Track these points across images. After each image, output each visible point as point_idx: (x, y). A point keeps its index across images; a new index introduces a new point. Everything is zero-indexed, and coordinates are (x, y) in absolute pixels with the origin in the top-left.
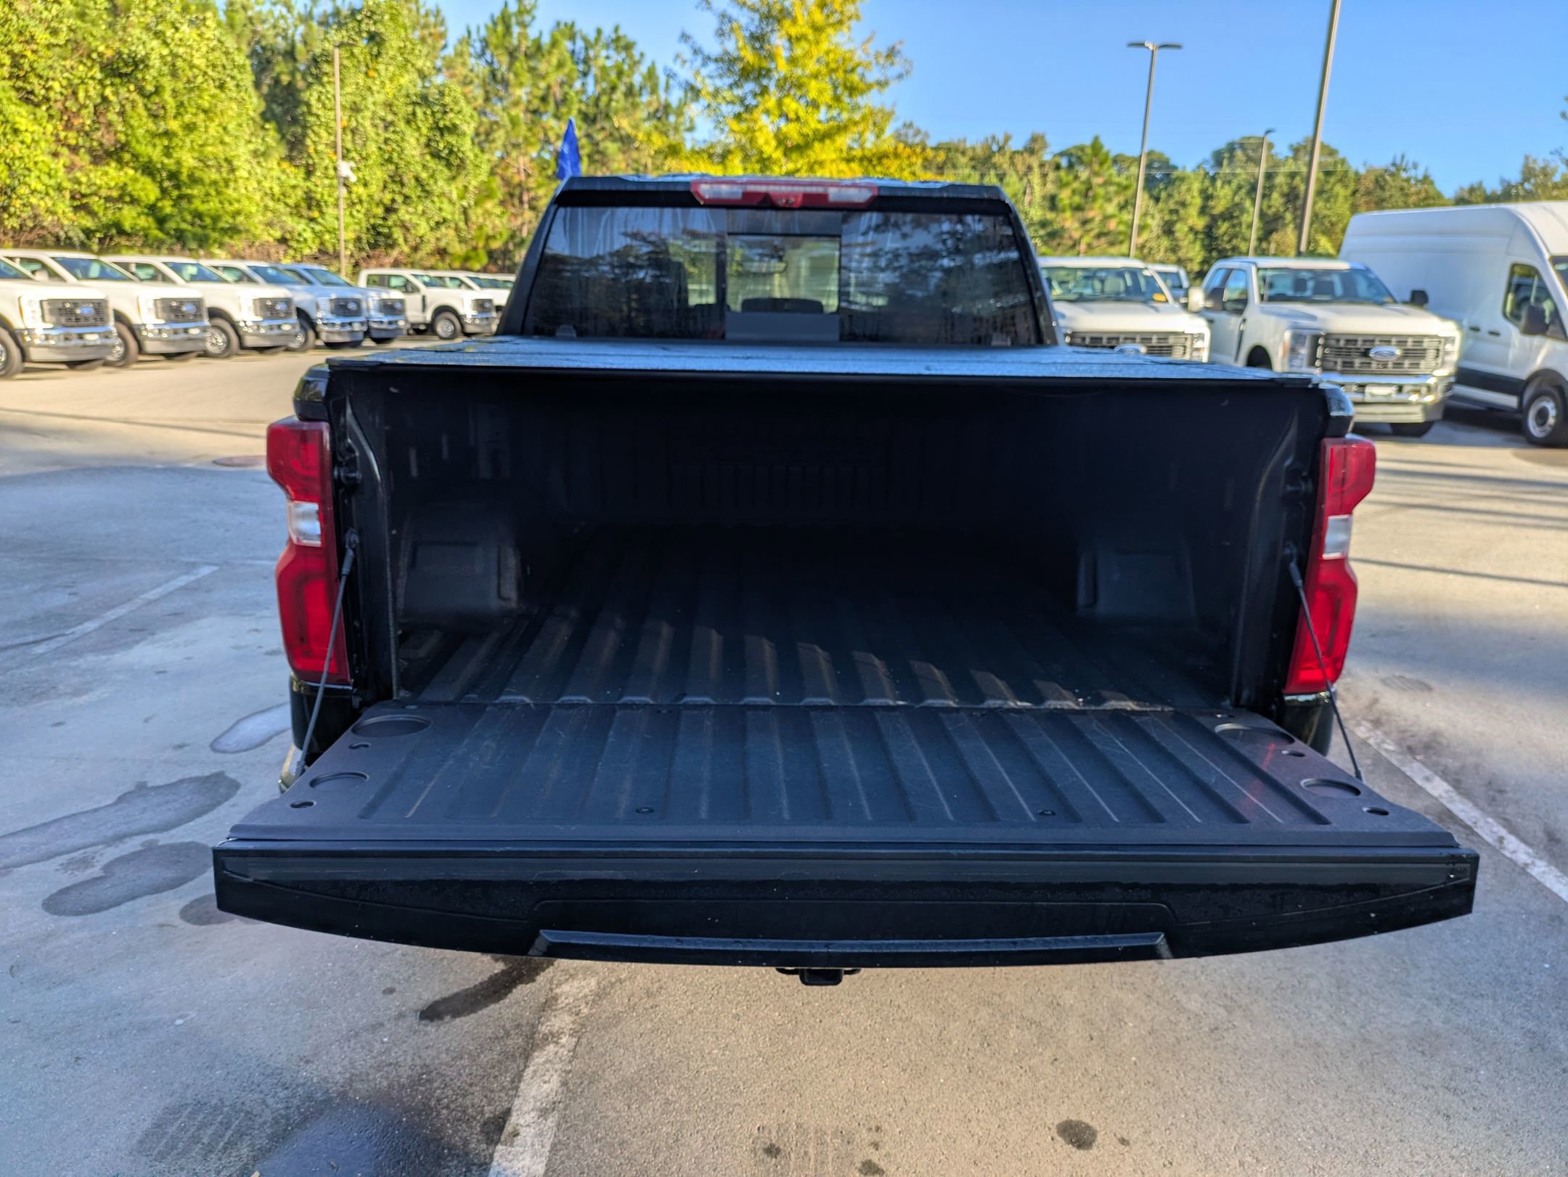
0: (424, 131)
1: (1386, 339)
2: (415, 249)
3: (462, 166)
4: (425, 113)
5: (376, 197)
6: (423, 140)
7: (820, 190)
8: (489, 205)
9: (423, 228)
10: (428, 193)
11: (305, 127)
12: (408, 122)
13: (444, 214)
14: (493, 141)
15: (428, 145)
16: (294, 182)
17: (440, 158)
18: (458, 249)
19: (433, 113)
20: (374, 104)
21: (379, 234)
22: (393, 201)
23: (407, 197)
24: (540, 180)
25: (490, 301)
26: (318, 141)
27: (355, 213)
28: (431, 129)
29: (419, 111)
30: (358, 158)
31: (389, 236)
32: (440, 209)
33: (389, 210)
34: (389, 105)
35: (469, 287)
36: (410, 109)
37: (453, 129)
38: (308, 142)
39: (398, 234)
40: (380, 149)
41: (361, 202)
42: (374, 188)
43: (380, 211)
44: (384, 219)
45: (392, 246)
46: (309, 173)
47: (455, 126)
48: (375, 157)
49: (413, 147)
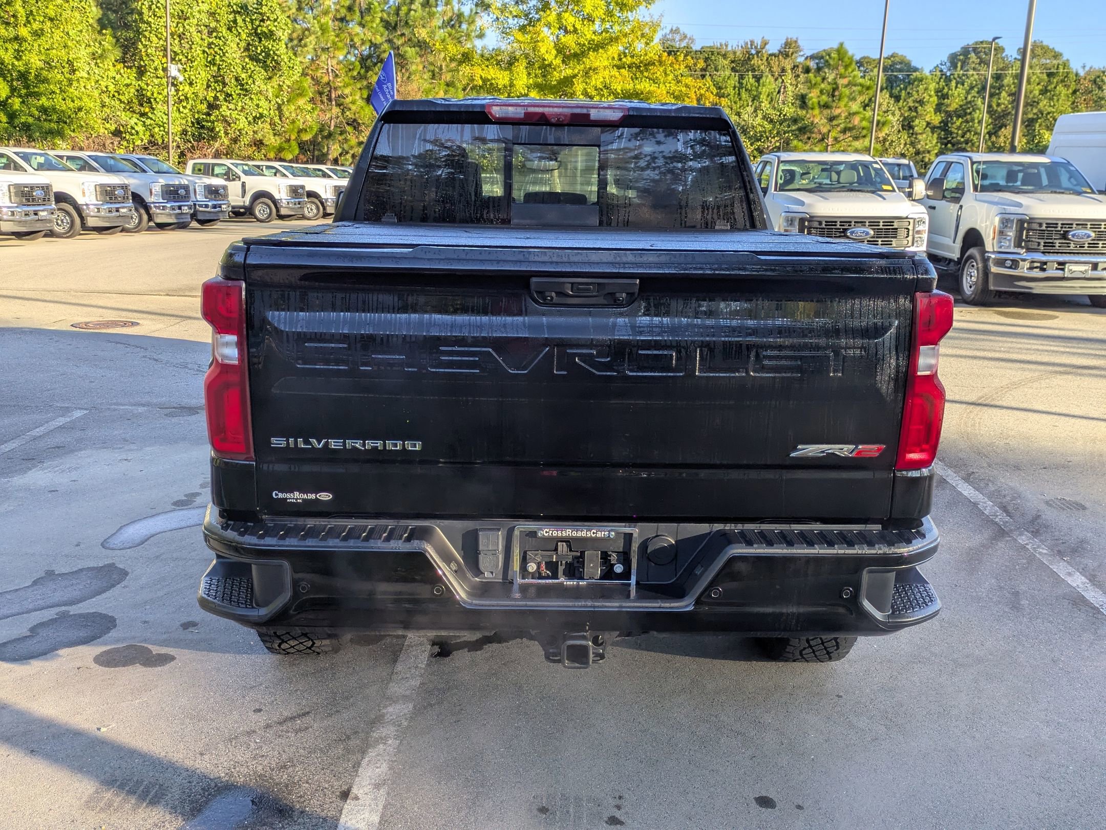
0: (244, 36)
1: (1082, 224)
2: (235, 141)
3: (277, 66)
4: (244, 20)
5: (201, 96)
6: (243, 44)
7: (584, 111)
8: (301, 102)
9: (242, 123)
10: (247, 92)
11: (138, 32)
12: (230, 29)
13: (260, 110)
14: (305, 46)
15: (247, 49)
16: (128, 81)
17: (258, 61)
18: (272, 141)
19: (252, 20)
20: (199, 12)
21: (203, 127)
22: (216, 98)
23: (229, 95)
24: (346, 79)
25: (303, 187)
26: (150, 46)
27: (181, 109)
28: (250, 35)
29: (238, 18)
30: (184, 60)
31: (212, 130)
32: (257, 105)
33: (212, 106)
34: (212, 14)
35: (284, 175)
36: (231, 17)
37: (270, 35)
38: (140, 46)
39: (219, 127)
40: (204, 52)
41: (187, 98)
42: (200, 88)
43: (204, 107)
44: (208, 114)
45: (214, 138)
46: (141, 72)
47: (271, 32)
48: (200, 60)
49: (234, 51)
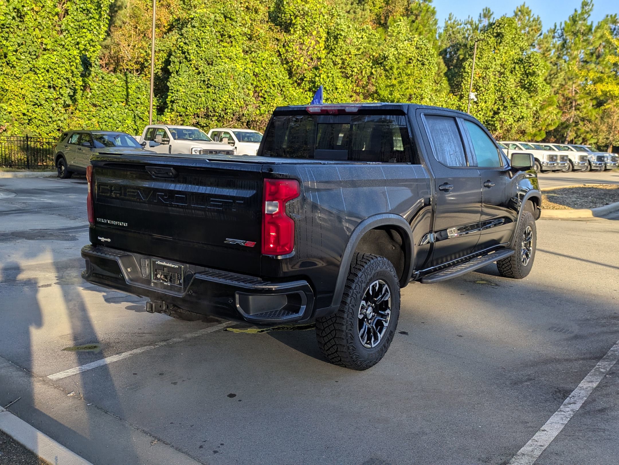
0: (519, 75)
2: (508, 131)
3: (536, 91)
4: (520, 67)
5: (490, 108)
6: (518, 80)
7: (343, 108)
8: (551, 109)
9: (511, 120)
10: (516, 105)
11: (462, 78)
12: (511, 72)
13: (522, 114)
14: (557, 78)
15: (520, 82)
16: (453, 102)
17: (525, 88)
18: (531, 130)
19: (524, 67)
20: (496, 65)
21: (489, 124)
22: (499, 109)
23: (506, 107)
24: (582, 95)
26: (468, 83)
27: (478, 115)
28: (522, 74)
29: (517, 67)
30: (484, 90)
31: (494, 125)
32: (521, 112)
33: (496, 113)
34: (502, 65)
36: (513, 66)
37: (533, 74)
38: (462, 84)
39: (498, 125)
40: (495, 85)
41: (482, 110)
42: (490, 104)
43: (491, 114)
44: (493, 117)
45: (495, 130)
46: (461, 97)
47: (534, 72)
48: (492, 89)
49: (512, 82)
